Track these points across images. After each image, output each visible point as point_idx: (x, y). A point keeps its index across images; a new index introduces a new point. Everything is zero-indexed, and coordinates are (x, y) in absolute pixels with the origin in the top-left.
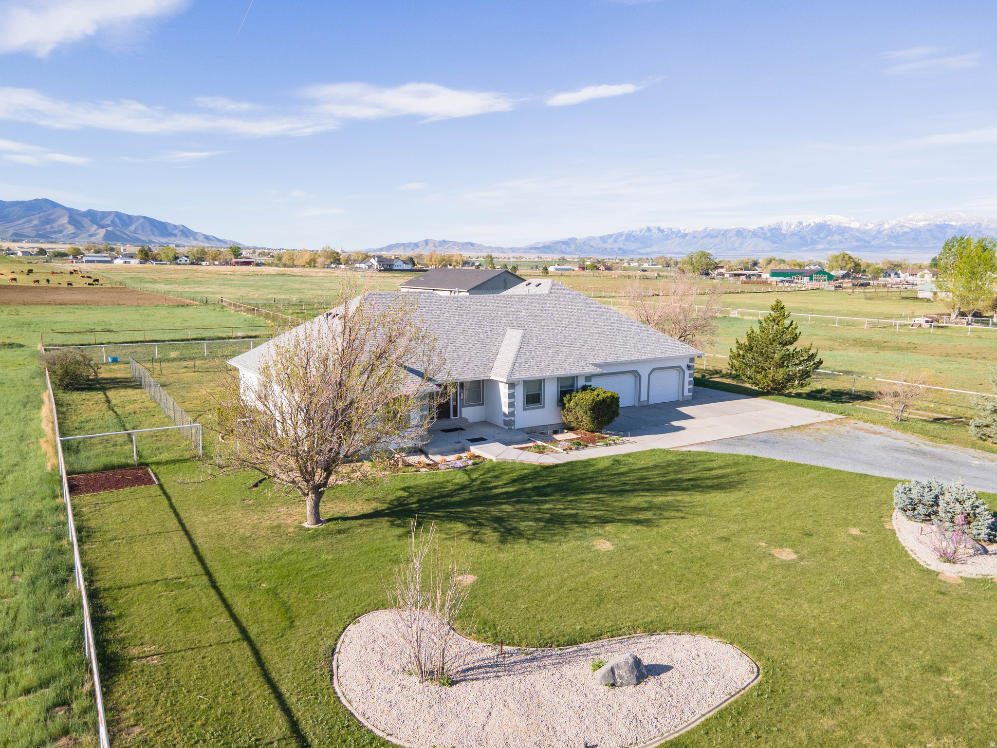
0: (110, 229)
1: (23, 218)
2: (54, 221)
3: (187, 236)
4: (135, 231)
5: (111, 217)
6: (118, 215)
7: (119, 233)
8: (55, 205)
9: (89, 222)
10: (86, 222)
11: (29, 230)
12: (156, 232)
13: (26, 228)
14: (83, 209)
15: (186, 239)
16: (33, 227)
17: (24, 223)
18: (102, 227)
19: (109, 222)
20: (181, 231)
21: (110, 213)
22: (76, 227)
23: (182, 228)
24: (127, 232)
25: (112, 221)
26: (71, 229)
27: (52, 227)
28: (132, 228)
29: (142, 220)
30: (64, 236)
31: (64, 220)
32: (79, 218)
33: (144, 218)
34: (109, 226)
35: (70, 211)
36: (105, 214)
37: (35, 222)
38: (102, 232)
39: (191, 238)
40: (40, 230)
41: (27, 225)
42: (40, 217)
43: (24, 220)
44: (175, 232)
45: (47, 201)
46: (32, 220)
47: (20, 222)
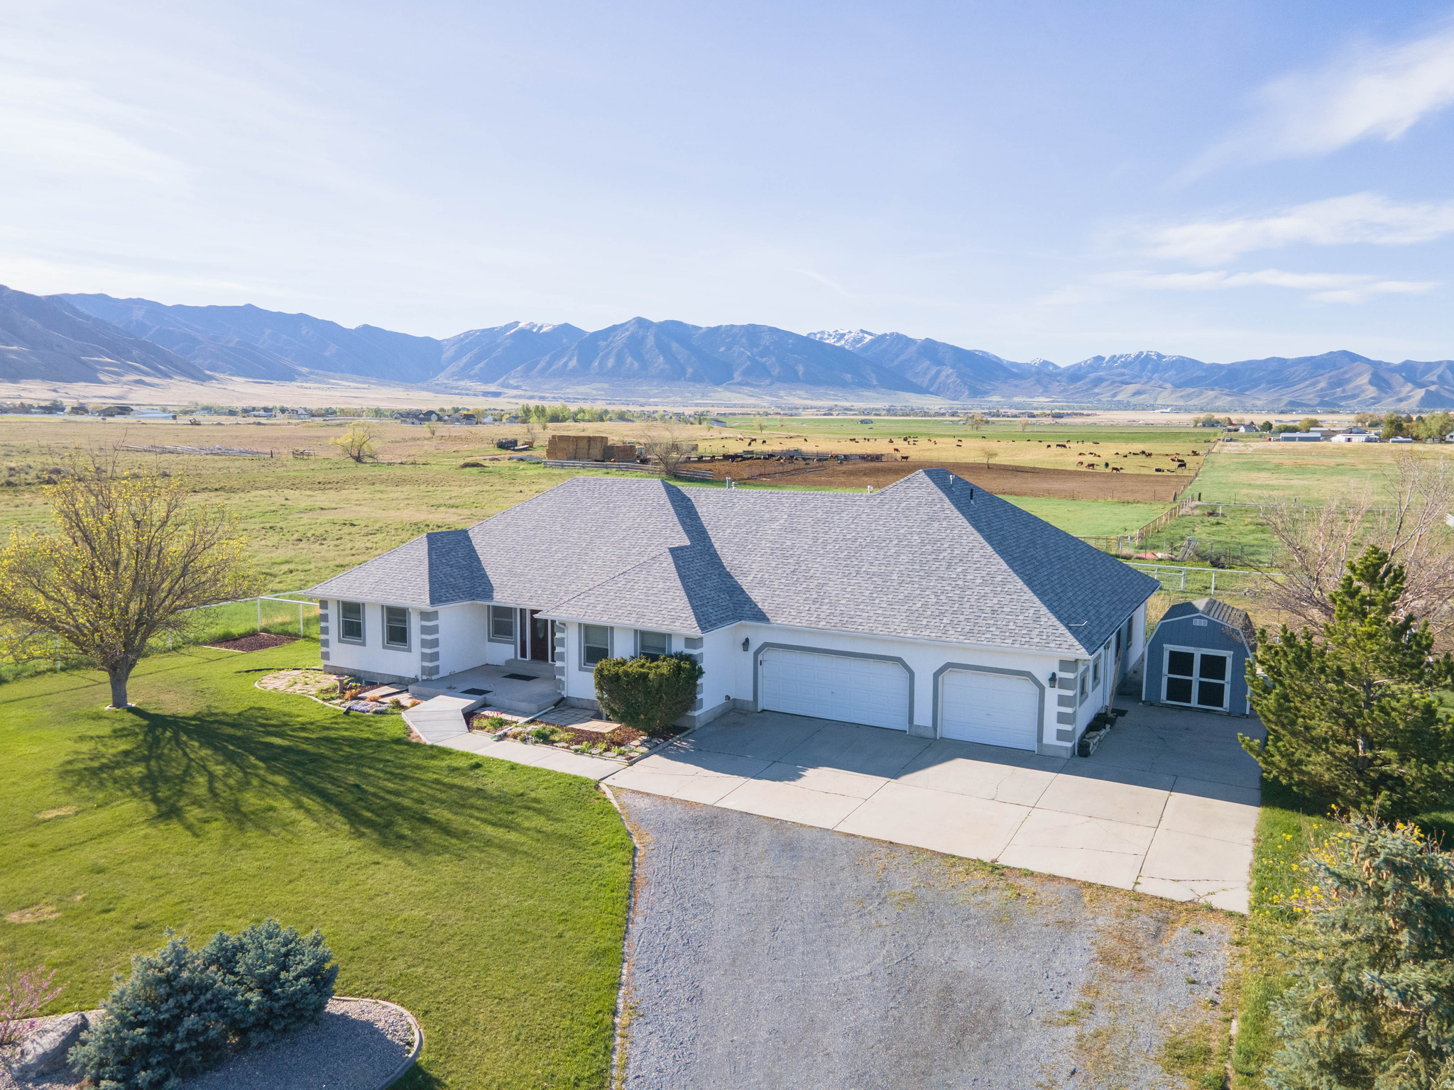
0: (1432, 388)
1: (1306, 379)
2: (1349, 381)
5: (1439, 371)
7: (1446, 394)
8: (1353, 358)
9: (1401, 380)
10: (1397, 379)
11: (1311, 396)
13: (1309, 394)
14: (1397, 360)
16: (1317, 391)
17: (1307, 387)
18: (1421, 386)
19: (1434, 378)
21: (1439, 363)
22: (1380, 388)
25: (1439, 376)
26: (1372, 392)
27: (1344, 391)
30: (1359, 402)
31: (1364, 379)
32: (1386, 375)
34: (1433, 383)
35: (1376, 365)
36: (1430, 367)
37: (1322, 385)
38: (1420, 393)
40: (1326, 396)
41: (1310, 390)
42: (1331, 377)
43: (1309, 382)
45: (1345, 354)
46: (1318, 382)
47: (1302, 385)
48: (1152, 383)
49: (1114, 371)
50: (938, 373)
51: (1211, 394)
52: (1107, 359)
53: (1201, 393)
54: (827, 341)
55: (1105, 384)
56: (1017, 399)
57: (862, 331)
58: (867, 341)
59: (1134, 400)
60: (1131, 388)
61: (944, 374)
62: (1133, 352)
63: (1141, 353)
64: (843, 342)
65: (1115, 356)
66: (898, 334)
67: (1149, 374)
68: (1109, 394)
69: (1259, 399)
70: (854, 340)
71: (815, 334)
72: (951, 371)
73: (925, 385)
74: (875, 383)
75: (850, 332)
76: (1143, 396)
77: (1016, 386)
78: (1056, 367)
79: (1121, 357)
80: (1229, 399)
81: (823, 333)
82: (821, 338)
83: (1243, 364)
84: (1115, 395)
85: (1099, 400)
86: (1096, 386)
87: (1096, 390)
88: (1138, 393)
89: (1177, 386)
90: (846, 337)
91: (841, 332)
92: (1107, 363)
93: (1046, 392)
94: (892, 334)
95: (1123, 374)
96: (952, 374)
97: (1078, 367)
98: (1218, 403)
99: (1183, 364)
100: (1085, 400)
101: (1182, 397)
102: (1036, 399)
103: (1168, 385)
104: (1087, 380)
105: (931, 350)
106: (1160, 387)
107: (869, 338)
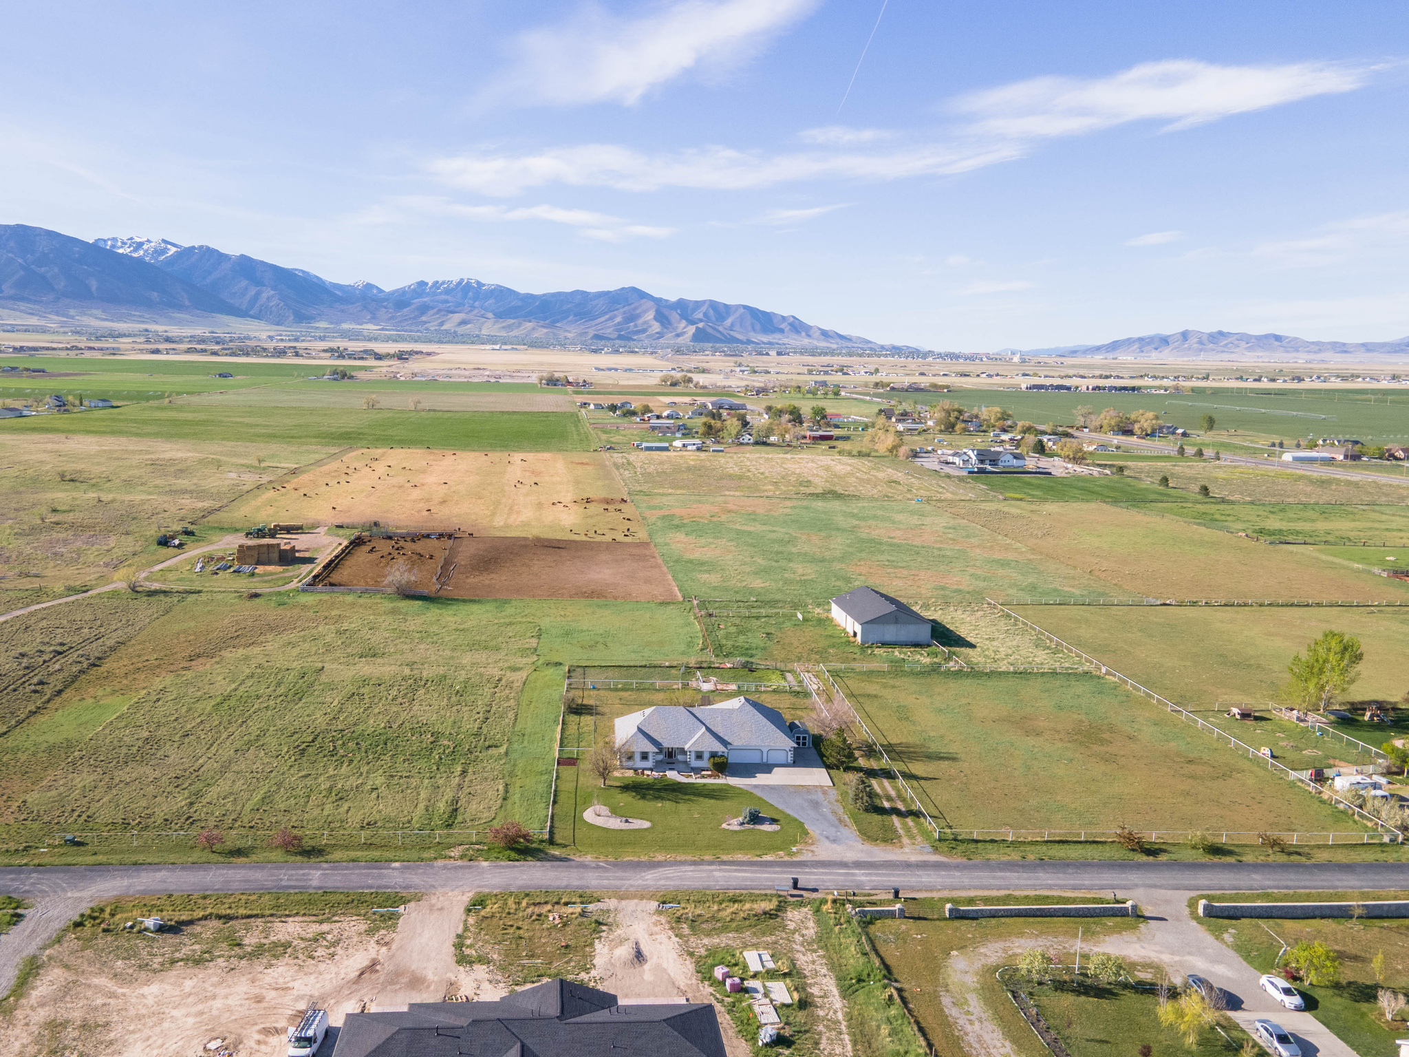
0: (701, 325)
1: (606, 313)
2: (639, 316)
3: (798, 332)
4: (731, 328)
5: (704, 309)
6: (713, 305)
7: (710, 331)
8: (642, 295)
9: (678, 317)
10: (674, 316)
11: (609, 331)
12: (758, 326)
13: (609, 327)
14: (673, 298)
15: (795, 337)
16: (615, 325)
17: (606, 321)
18: (692, 322)
19: (700, 316)
20: (791, 325)
21: (704, 302)
22: (662, 324)
23: (792, 319)
24: (721, 329)
25: (705, 314)
26: (656, 327)
27: (636, 326)
28: (728, 322)
29: (742, 310)
30: (649, 337)
31: (650, 316)
32: (666, 311)
33: (745, 307)
34: (701, 321)
35: (658, 301)
36: (698, 304)
37: (619, 319)
38: (691, 330)
39: (803, 334)
40: (621, 330)
41: (610, 324)
42: (625, 313)
43: (607, 316)
44: (782, 326)
45: (634, 290)
46: (615, 316)
47: (603, 319)
48: (476, 312)
49: (437, 298)
50: (258, 294)
51: (529, 325)
52: (430, 284)
53: (520, 325)
54: (121, 251)
55: (431, 312)
56: (345, 326)
57: (164, 241)
58: (171, 253)
59: (461, 330)
60: (458, 317)
61: (265, 295)
62: (455, 279)
63: (462, 280)
64: (141, 252)
65: (437, 282)
66: (208, 248)
67: (471, 302)
68: (435, 323)
69: (569, 332)
70: (156, 251)
71: (105, 241)
72: (272, 292)
73: (244, 307)
74: (187, 303)
75: (148, 241)
76: (469, 326)
77: (343, 311)
78: (380, 291)
79: (443, 283)
80: (545, 330)
81: (114, 239)
82: (113, 246)
83: (553, 295)
84: (442, 324)
85: (427, 329)
86: (423, 313)
87: (424, 318)
88: (463, 322)
89: (499, 316)
90: (145, 247)
91: (138, 240)
92: (431, 288)
93: (374, 319)
94: (201, 247)
95: (447, 302)
96: (273, 296)
97: (402, 292)
98: (536, 335)
99: (501, 293)
100: (413, 328)
101: (503, 327)
102: (365, 326)
103: (490, 315)
104: (413, 306)
105: (247, 268)
106: (482, 316)
107: (173, 250)
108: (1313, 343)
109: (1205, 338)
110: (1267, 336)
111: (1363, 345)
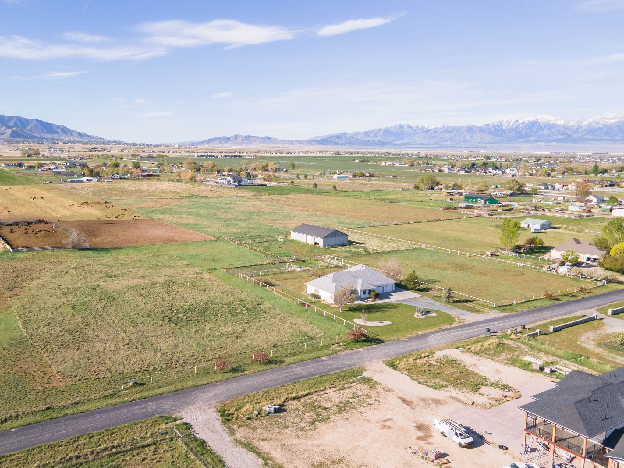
0: (14, 129)
3: (66, 134)
4: (31, 130)
5: (14, 120)
6: (19, 118)
7: (20, 132)
12: (45, 130)
15: (65, 135)
18: (9, 127)
19: (13, 124)
20: (62, 129)
21: (14, 117)
23: (62, 127)
24: (25, 131)
25: (15, 123)
28: (29, 128)
29: (36, 122)
33: (37, 120)
34: (14, 127)
36: (10, 118)
38: (9, 131)
39: (69, 134)
44: (58, 130)
108: (281, 140)
109: (243, 138)
110: (265, 137)
111: (298, 141)
